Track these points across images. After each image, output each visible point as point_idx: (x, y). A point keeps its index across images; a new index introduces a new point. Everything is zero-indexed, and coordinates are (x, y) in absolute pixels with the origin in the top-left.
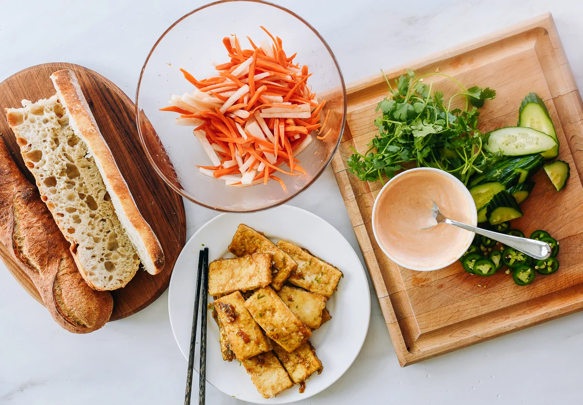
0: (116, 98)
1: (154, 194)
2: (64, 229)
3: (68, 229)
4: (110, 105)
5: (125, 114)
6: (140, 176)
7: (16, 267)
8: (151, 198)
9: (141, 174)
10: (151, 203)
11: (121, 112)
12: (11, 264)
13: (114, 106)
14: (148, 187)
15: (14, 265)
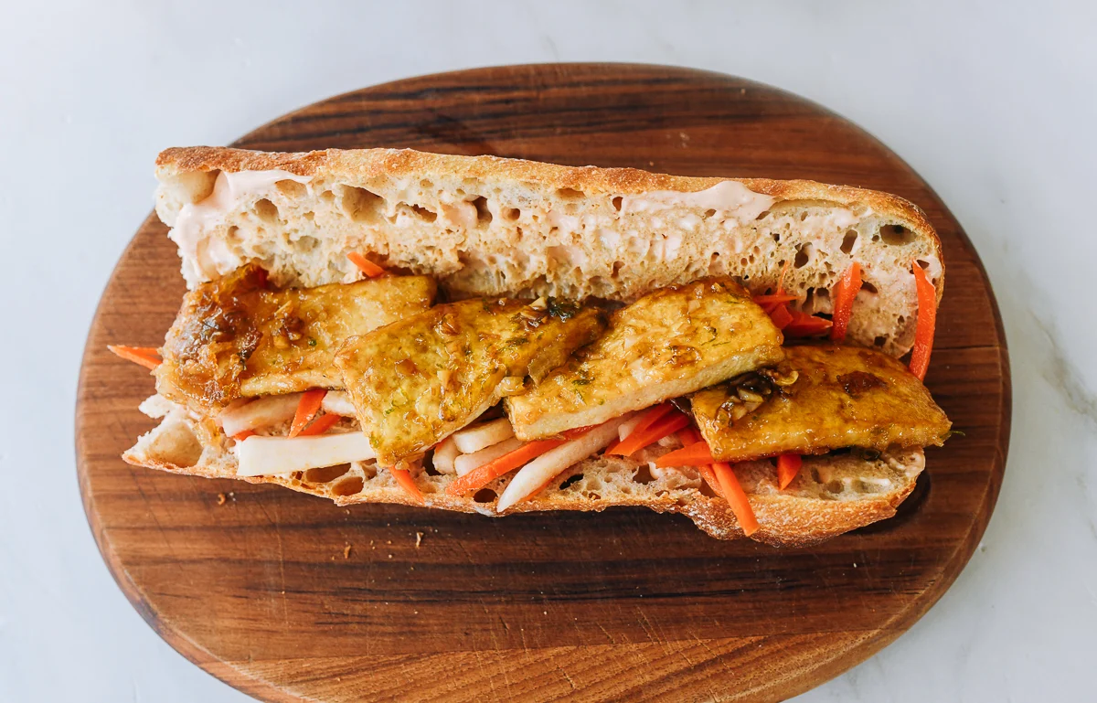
0: (332, 109)
1: (659, 122)
2: (626, 491)
3: (634, 479)
4: (341, 132)
5: (390, 104)
6: (585, 138)
7: (686, 679)
8: (668, 134)
9: (582, 133)
10: (681, 140)
11: (378, 112)
12: (671, 691)
13: (352, 123)
14: (631, 128)
15: (676, 684)
